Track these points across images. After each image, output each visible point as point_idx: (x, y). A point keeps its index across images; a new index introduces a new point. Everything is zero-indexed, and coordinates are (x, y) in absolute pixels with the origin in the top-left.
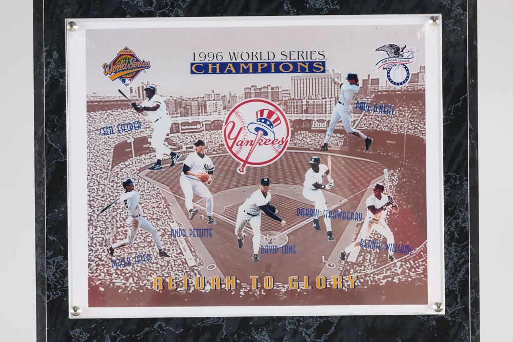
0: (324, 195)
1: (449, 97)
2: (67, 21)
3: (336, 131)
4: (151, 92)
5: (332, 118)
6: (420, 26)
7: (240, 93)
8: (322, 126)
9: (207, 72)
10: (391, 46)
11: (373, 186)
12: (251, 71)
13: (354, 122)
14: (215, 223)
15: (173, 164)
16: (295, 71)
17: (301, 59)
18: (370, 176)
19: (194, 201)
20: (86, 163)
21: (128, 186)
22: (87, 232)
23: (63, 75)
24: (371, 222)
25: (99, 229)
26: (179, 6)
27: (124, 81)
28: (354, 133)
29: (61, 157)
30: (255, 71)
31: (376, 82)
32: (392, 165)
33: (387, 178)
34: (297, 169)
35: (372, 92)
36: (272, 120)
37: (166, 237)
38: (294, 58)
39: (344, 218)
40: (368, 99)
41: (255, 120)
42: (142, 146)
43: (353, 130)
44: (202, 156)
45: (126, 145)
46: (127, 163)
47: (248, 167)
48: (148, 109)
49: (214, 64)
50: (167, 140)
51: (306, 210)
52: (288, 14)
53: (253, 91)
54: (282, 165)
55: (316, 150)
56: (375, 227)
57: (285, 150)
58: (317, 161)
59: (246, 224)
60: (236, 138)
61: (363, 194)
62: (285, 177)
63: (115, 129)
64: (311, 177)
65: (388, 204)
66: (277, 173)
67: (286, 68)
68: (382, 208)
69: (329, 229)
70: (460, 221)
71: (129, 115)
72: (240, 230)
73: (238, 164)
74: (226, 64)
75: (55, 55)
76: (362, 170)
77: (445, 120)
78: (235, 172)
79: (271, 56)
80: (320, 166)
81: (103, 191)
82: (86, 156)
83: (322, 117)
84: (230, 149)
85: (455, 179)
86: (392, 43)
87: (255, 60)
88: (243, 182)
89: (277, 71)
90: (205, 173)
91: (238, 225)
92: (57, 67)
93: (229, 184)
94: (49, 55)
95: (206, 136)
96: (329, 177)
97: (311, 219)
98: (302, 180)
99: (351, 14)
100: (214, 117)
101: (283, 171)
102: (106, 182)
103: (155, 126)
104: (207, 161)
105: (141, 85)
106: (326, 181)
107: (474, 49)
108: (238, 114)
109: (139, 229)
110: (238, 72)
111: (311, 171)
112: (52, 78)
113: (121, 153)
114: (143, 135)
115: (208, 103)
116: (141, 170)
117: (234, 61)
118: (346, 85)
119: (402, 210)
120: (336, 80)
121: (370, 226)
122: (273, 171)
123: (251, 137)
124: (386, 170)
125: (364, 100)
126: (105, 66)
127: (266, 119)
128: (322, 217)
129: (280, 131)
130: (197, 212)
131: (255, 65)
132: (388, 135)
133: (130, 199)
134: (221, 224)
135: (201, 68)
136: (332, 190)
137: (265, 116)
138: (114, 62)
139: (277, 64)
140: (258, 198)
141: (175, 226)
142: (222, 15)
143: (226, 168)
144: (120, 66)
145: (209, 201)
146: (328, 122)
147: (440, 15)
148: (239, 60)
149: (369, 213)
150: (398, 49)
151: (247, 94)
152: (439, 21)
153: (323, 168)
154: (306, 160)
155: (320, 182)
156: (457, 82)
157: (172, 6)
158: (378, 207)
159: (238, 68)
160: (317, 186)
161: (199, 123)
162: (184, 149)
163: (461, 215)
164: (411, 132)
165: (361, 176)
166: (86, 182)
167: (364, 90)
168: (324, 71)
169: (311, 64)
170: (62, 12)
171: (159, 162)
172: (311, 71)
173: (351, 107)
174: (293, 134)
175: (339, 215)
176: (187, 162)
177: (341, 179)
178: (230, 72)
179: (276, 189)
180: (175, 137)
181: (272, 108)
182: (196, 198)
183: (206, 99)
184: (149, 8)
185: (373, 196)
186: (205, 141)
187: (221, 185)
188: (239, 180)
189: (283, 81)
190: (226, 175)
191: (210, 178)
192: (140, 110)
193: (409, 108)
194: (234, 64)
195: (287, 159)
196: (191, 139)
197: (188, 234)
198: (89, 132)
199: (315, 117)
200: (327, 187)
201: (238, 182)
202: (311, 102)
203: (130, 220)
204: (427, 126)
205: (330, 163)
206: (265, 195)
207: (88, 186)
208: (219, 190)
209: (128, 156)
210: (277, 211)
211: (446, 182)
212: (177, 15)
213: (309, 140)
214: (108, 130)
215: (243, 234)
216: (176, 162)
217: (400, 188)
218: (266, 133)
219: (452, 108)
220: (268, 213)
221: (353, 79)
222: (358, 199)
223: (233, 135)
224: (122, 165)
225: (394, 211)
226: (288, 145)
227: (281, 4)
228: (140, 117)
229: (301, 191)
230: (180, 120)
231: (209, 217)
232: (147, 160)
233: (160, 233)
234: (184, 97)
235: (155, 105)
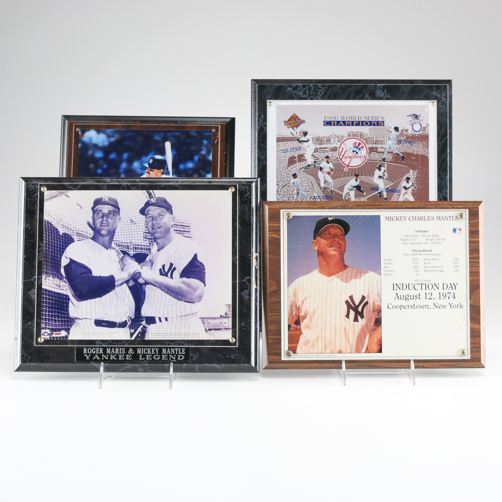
0: (384, 181)
1: (440, 138)
2: (268, 101)
3: (389, 153)
4: (305, 134)
5: (387, 147)
6: (426, 106)
7: (346, 135)
8: (382, 150)
9: (331, 125)
10: (414, 115)
11: (405, 177)
12: (351, 124)
13: (397, 148)
14: (334, 193)
15: (315, 166)
16: (370, 125)
17: (373, 120)
18: (404, 173)
19: (324, 183)
20: (276, 165)
21: (295, 176)
22: (276, 197)
23: (266, 126)
24: (404, 194)
25: (281, 195)
26: (318, 95)
27: (293, 129)
28: (397, 154)
29: (264, 163)
30: (353, 125)
31: (407, 130)
32: (414, 168)
33: (412, 174)
34: (371, 169)
35: (405, 135)
36: (360, 147)
37: (312, 199)
38: (370, 119)
39: (392, 192)
40: (403, 138)
41: (352, 147)
42: (301, 158)
43: (397, 152)
44: (328, 163)
45: (294, 157)
46: (294, 166)
47: (349, 169)
48: (304, 141)
49: (334, 121)
50: (312, 155)
51: (375, 188)
52: (367, 99)
53: (351, 134)
54: (364, 167)
55: (380, 161)
56: (406, 196)
57: (366, 161)
58: (380, 166)
59: (348, 194)
60: (344, 155)
61: (401, 181)
62: (365, 173)
63: (289, 150)
64: (377, 173)
65: (412, 186)
66: (362, 171)
67: (367, 123)
68: (409, 188)
69: (385, 196)
70: (444, 194)
71: (296, 144)
72: (345, 197)
73: (345, 167)
74: (339, 122)
75: (262, 116)
76: (401, 170)
77: (438, 148)
78: (343, 170)
79: (360, 118)
80: (382, 168)
81: (283, 178)
82: (276, 162)
83: (382, 146)
84: (341, 160)
85: (442, 175)
86: (414, 113)
87: (353, 120)
88: (347, 175)
89: (363, 125)
90: (330, 171)
91: (344, 194)
92: (263, 122)
93: (340, 176)
94: (259, 116)
95: (330, 154)
96: (385, 173)
97: (377, 192)
98: (373, 174)
99: (396, 100)
100: (334, 145)
101: (365, 170)
102: (285, 174)
103: (307, 149)
104: (331, 165)
105: (301, 131)
106: (384, 175)
107: (451, 116)
108: (345, 144)
109: (299, 195)
110: (345, 125)
111: (377, 170)
112: (261, 127)
113: (292, 161)
114: (301, 153)
115: (331, 139)
116: (301, 169)
117: (343, 120)
118: (394, 132)
119: (418, 189)
120: (389, 129)
121: (404, 196)
122: (360, 170)
123: (351, 154)
124: (411, 170)
125: (402, 139)
126: (285, 122)
127: (358, 147)
128: (382, 191)
129: (364, 152)
130: (325, 188)
131: (353, 122)
132: (412, 154)
133: (296, 182)
134: (336, 193)
135: (328, 123)
136: (387, 179)
137: (357, 145)
138: (289, 120)
139: (363, 122)
140: (353, 182)
141: (316, 195)
142: (338, 99)
143: (339, 168)
144: (292, 122)
145: (331, 183)
146: (385, 148)
147: (436, 101)
148: (345, 120)
149: (403, 190)
150: (417, 116)
151: (349, 135)
152: (435, 104)
153: (382, 169)
154: (375, 166)
155: (382, 175)
156: (443, 131)
157: (315, 95)
158: (407, 187)
159: (344, 123)
160: (380, 177)
161: (327, 148)
162: (320, 160)
163: (445, 191)
164: (422, 153)
165: (400, 173)
166: (276, 174)
167: (401, 134)
168: (383, 125)
169: (378, 122)
170: (265, 97)
171: (309, 165)
172: (378, 125)
173: (396, 142)
174: (369, 153)
175: (390, 190)
176: (321, 166)
177: (391, 174)
178: (341, 125)
179: (362, 178)
180: (316, 154)
181: (360, 142)
182: (325, 182)
183: (330, 137)
184: (305, 96)
185: (405, 182)
186: (330, 156)
187: (337, 176)
188: (345, 174)
189: (365, 130)
190: (339, 171)
191: (332, 173)
192: (300, 142)
193: (422, 142)
194: (343, 122)
195: (367, 165)
196: (323, 155)
197: (321, 198)
198: (277, 151)
199: (379, 146)
200: (385, 178)
201: (344, 175)
202: (378, 139)
203: (295, 191)
204: (429, 151)
205: (386, 167)
206: (357, 181)
207: (277, 176)
208: (336, 178)
209: (295, 162)
210: (362, 188)
211: (438, 176)
212: (317, 99)
213: (377, 156)
214: (285, 151)
215: (347, 198)
216: (316, 166)
217: (417, 178)
218: (357, 153)
219: (441, 143)
220: (358, 189)
221: (396, 129)
222: (399, 183)
223: (342, 154)
224: (292, 166)
225: (414, 189)
226: (367, 159)
227: (364, 95)
228: (300, 145)
229: (373, 179)
230: (319, 146)
231: (331, 191)
232: (303, 164)
233: (309, 198)
234: (320, 136)
235: (307, 140)
